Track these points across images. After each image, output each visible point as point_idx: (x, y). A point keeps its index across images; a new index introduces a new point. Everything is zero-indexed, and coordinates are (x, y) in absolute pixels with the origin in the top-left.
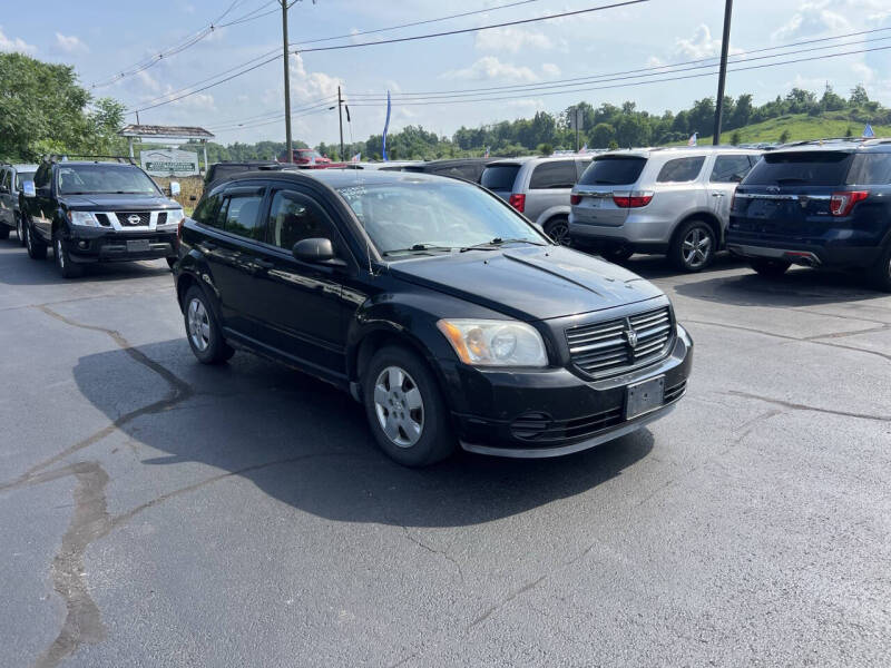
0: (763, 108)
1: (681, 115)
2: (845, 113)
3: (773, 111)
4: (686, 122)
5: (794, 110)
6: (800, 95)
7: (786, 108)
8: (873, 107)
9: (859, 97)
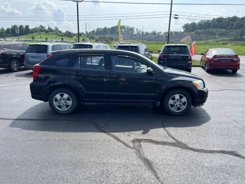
0: (33, 29)
1: (8, 29)
2: (54, 33)
3: (35, 31)
4: (10, 31)
5: (41, 31)
6: (42, 27)
7: (39, 30)
8: (60, 32)
9: (57, 29)
